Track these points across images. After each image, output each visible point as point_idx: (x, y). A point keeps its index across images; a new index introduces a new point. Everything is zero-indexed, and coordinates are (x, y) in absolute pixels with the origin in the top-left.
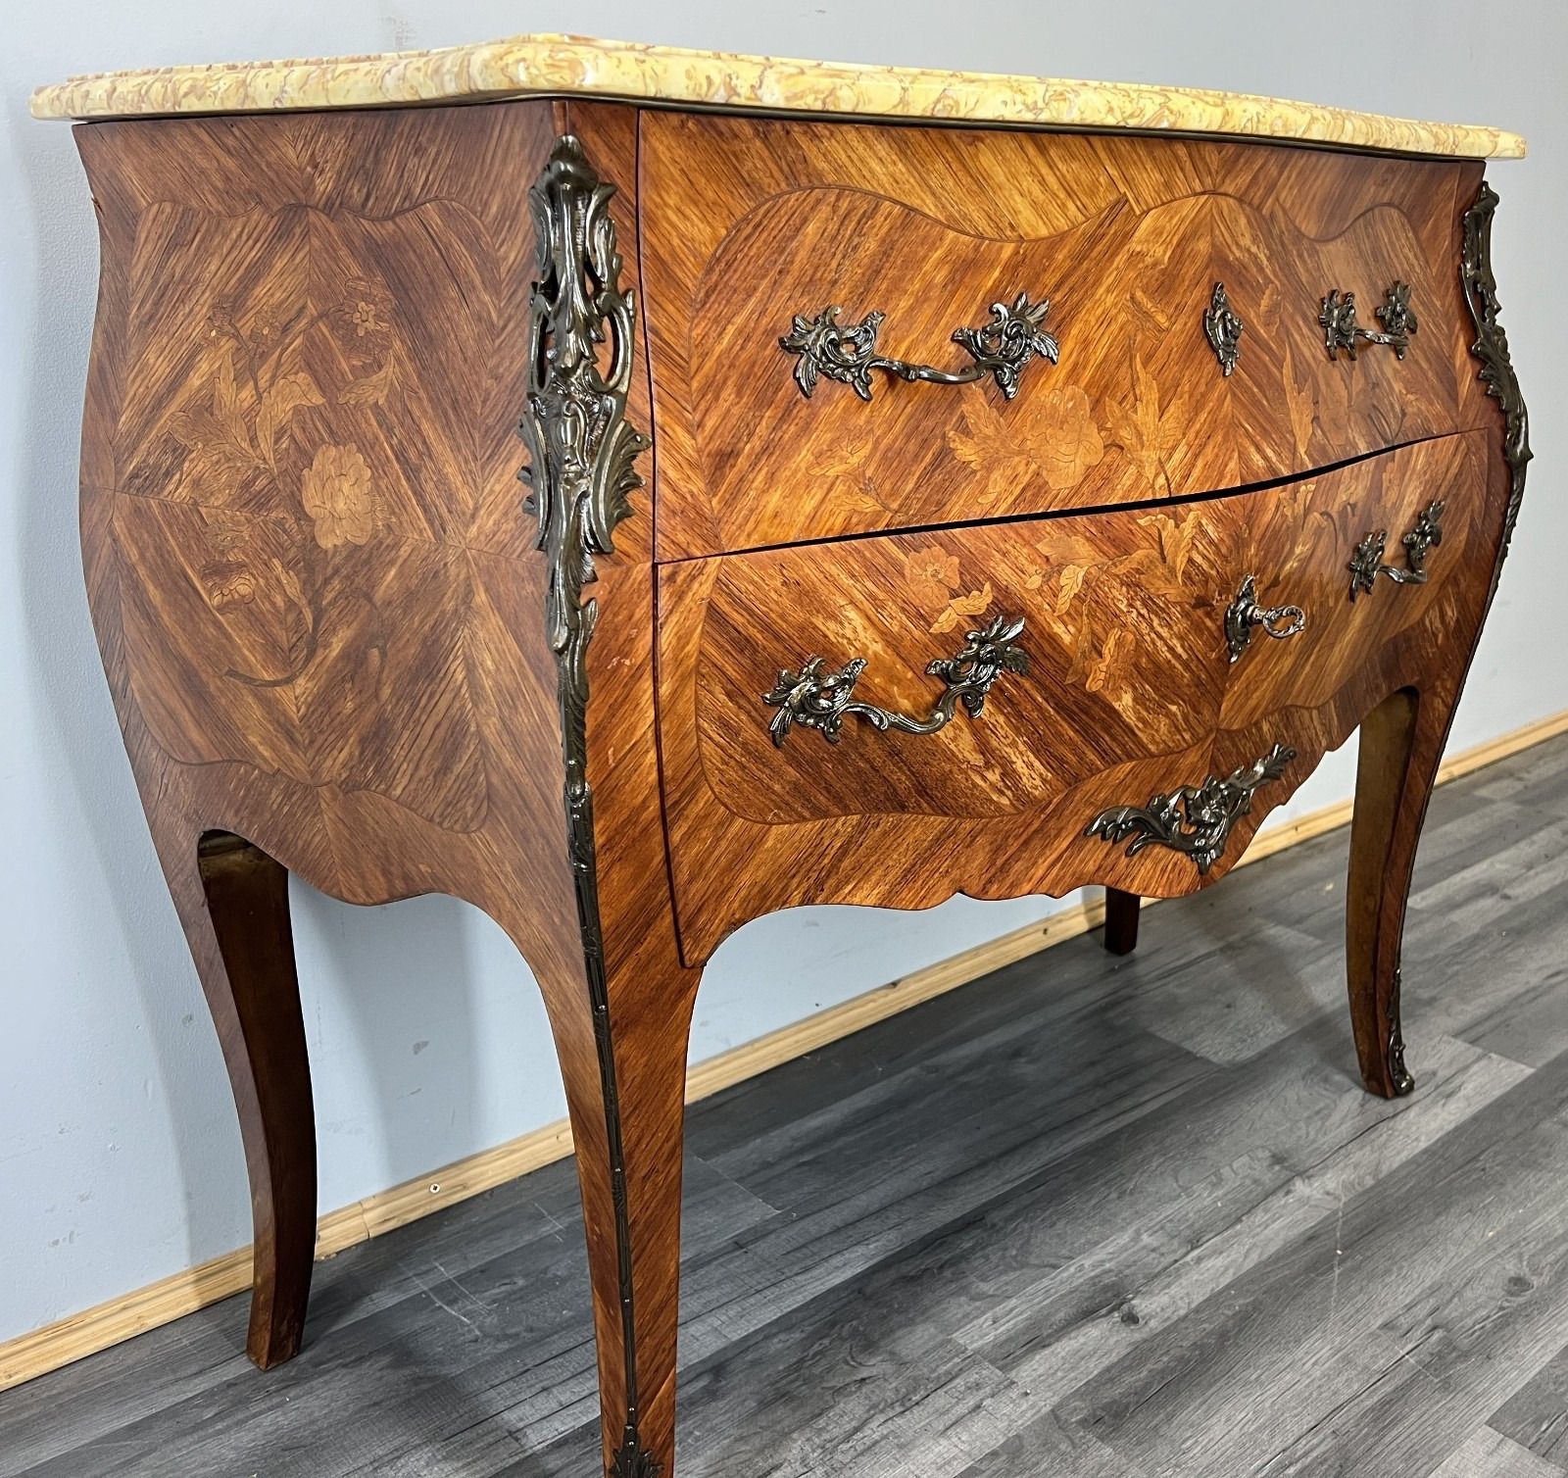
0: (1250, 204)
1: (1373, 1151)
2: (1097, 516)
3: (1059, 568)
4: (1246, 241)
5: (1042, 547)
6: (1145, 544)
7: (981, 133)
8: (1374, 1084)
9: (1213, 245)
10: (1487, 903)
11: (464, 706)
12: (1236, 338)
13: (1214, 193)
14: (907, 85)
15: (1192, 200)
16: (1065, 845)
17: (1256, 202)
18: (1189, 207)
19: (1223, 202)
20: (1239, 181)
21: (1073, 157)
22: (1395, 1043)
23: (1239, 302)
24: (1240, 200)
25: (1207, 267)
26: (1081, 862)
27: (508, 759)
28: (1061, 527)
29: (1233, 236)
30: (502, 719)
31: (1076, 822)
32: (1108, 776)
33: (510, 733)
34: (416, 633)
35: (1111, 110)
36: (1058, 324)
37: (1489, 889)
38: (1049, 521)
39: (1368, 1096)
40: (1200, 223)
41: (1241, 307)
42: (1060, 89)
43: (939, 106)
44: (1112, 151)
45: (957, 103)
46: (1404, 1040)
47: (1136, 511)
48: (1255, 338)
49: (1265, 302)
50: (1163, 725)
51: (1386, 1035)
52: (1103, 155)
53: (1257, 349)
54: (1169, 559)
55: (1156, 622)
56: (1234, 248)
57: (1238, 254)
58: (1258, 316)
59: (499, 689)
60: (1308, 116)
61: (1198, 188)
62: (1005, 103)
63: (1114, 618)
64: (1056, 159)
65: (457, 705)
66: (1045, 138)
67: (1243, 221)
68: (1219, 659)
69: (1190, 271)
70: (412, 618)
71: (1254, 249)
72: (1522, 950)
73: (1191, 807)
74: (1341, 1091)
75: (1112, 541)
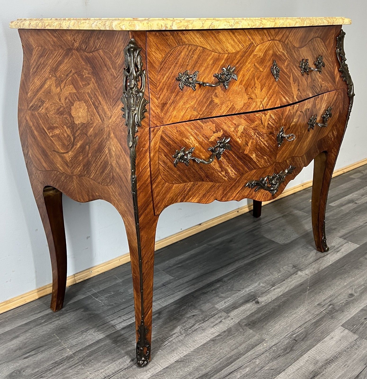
0: (282, 42)
1: (318, 265)
2: (247, 114)
3: (238, 126)
4: (281, 50)
5: (234, 122)
6: (258, 120)
7: (220, 31)
8: (319, 249)
9: (273, 52)
10: (351, 205)
11: (108, 158)
12: (279, 73)
13: (273, 40)
14: (203, 22)
15: (268, 42)
16: (240, 189)
17: (283, 41)
18: (267, 44)
19: (275, 42)
20: (279, 37)
21: (241, 35)
22: (324, 239)
23: (280, 64)
24: (280, 41)
25: (272, 57)
26: (244, 193)
27: (118, 170)
28: (238, 117)
29: (278, 49)
30: (117, 161)
31: (243, 184)
32: (250, 173)
33: (118, 164)
34: (97, 142)
35: (249, 25)
36: (237, 72)
37: (351, 201)
38: (235, 116)
39: (318, 252)
40: (270, 47)
41: (280, 65)
42: (237, 21)
43: (211, 27)
44: (249, 33)
45: (214, 26)
46: (326, 238)
47: (256, 113)
48: (283, 72)
49: (286, 64)
50: (263, 161)
51: (322, 237)
52: (247, 34)
53: (284, 75)
54: (263, 124)
55: (260, 138)
56: (278, 52)
57: (279, 53)
58: (284, 67)
59: (116, 155)
60: (295, 22)
61: (269, 39)
62: (225, 25)
63: (251, 137)
64: (237, 35)
65: (106, 158)
66: (234, 31)
67: (280, 45)
68: (276, 146)
69: (268, 58)
70: (96, 139)
71: (283, 52)
72: (359, 216)
73: (270, 180)
74: (311, 250)
75: (250, 120)
